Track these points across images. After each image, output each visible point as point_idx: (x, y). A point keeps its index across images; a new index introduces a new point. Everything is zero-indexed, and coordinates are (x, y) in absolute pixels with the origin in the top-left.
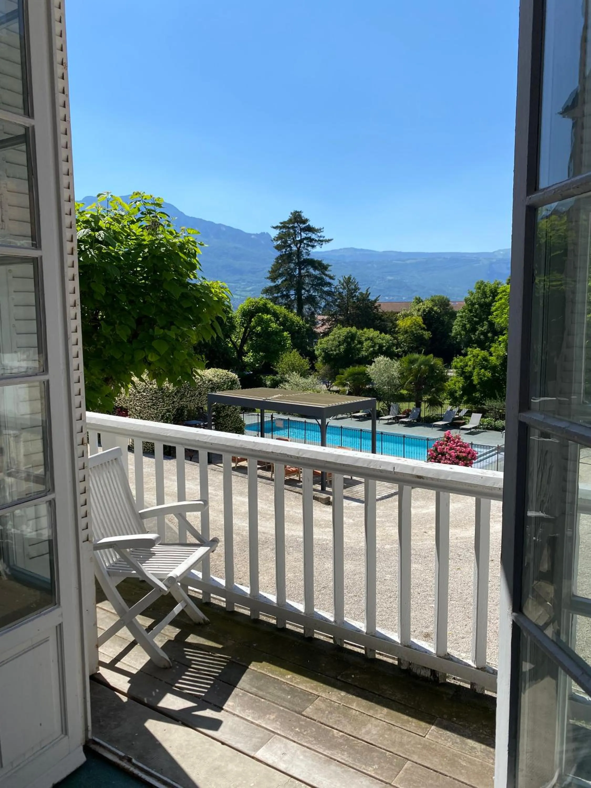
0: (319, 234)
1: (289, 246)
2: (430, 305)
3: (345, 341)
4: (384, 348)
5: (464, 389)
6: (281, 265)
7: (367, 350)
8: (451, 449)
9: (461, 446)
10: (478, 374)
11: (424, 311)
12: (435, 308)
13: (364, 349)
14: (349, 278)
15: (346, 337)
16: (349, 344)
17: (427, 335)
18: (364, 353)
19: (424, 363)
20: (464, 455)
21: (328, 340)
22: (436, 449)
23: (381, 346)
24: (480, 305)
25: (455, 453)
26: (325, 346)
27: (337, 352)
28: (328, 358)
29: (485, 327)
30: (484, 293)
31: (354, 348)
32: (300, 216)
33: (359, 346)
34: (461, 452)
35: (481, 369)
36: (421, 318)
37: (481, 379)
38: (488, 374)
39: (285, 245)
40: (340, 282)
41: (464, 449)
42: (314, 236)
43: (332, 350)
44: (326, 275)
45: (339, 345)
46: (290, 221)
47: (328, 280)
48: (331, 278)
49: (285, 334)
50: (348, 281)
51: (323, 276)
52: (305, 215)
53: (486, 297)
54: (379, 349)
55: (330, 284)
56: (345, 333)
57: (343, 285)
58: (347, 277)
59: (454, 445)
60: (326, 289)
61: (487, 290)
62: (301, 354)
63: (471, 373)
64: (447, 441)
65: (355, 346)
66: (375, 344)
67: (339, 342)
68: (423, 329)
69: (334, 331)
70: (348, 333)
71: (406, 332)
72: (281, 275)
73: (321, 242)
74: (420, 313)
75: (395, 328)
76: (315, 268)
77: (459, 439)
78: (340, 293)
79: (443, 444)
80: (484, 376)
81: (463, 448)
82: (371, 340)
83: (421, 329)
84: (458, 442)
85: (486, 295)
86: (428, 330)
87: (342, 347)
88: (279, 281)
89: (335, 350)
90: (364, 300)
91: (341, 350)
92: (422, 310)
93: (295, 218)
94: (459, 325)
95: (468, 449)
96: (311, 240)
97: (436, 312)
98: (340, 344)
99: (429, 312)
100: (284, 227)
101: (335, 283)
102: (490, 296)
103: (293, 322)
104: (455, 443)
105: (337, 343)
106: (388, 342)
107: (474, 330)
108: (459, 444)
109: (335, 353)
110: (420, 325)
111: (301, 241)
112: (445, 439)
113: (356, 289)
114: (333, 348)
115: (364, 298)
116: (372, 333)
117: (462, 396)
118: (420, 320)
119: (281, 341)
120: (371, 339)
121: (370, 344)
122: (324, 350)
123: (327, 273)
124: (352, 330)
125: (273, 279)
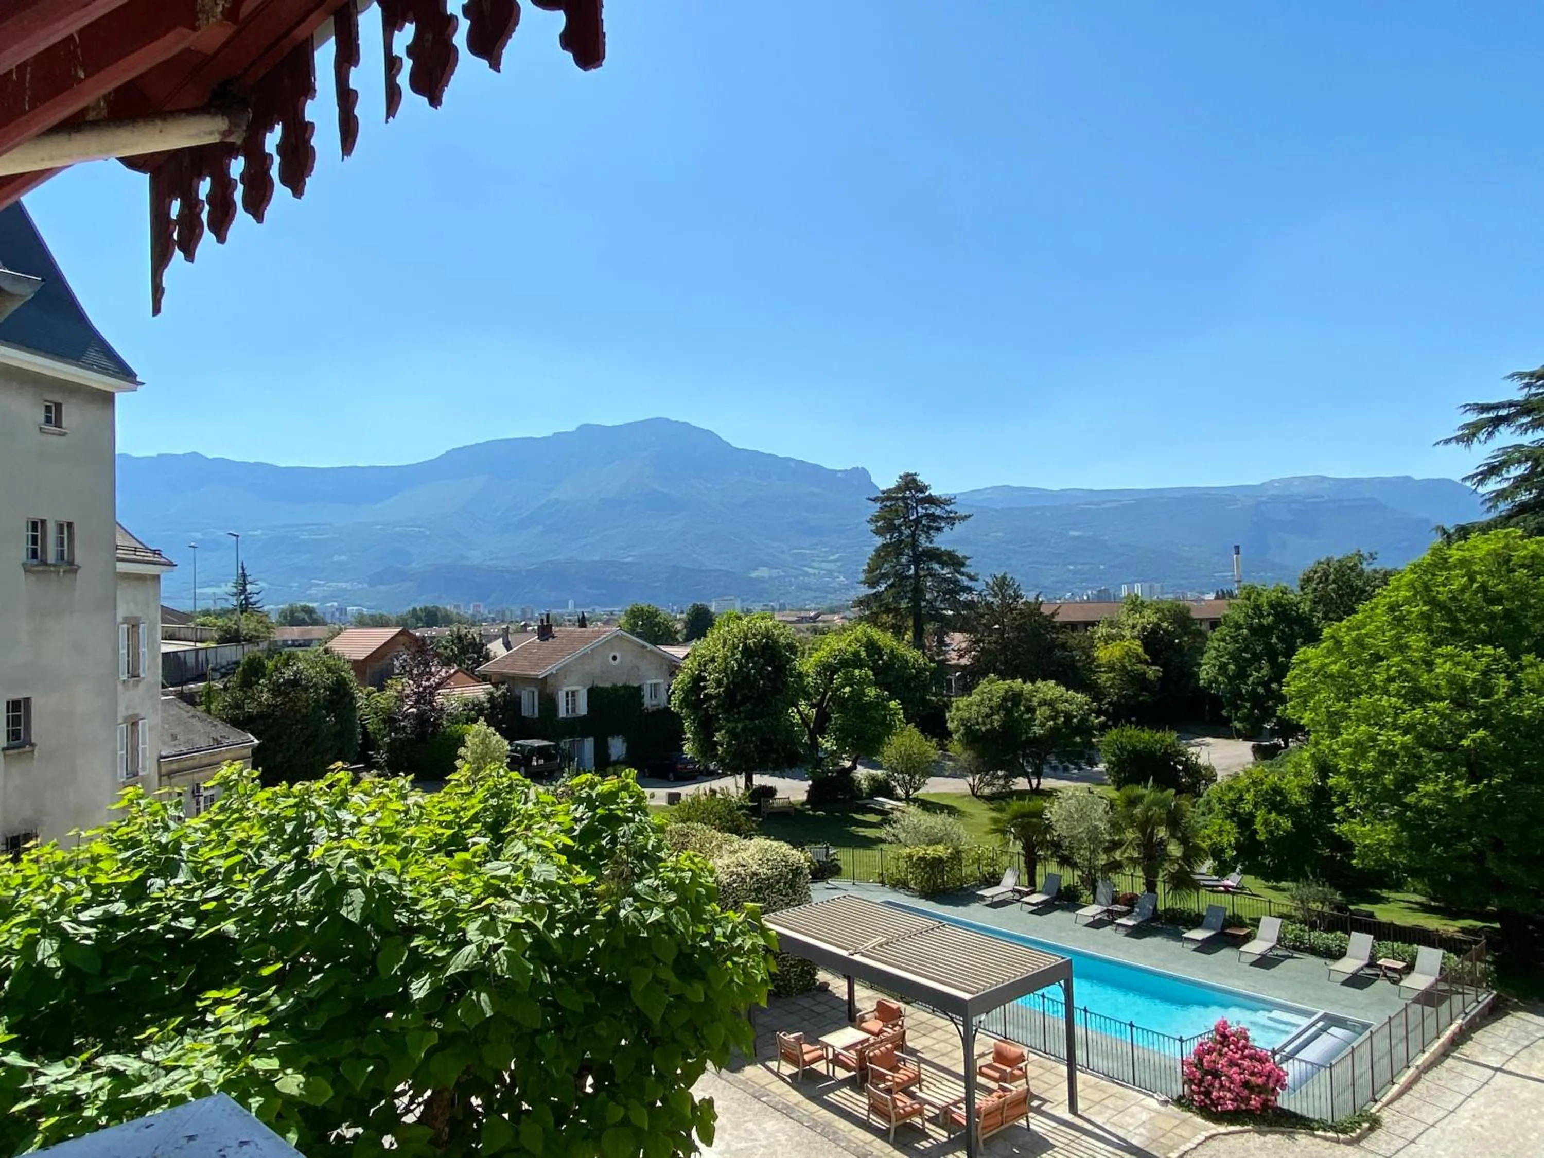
0: (948, 508)
1: (898, 528)
2: (1154, 619)
3: (1001, 706)
4: (1075, 720)
5: (1238, 847)
6: (884, 560)
7: (1042, 725)
8: (1232, 1063)
9: (1252, 1057)
10: (1266, 823)
11: (1144, 629)
12: (1165, 625)
13: (1037, 722)
14: (1004, 578)
15: (1004, 699)
16: (1009, 712)
17: (1153, 672)
18: (1037, 731)
19: (1155, 803)
20: (1260, 1081)
21: (971, 704)
22: (1201, 1060)
23: (1068, 717)
24: (1251, 628)
25: (1240, 1074)
26: (966, 715)
27: (989, 726)
28: (972, 738)
29: (1264, 672)
30: (1257, 608)
31: (1017, 721)
32: (914, 481)
33: (1027, 716)
34: (1252, 1074)
35: (1269, 812)
36: (1138, 642)
37: (1271, 832)
38: (1287, 824)
39: (890, 527)
40: (987, 583)
41: (1258, 1067)
42: (938, 512)
43: (978, 724)
44: (963, 574)
45: (992, 714)
46: (898, 489)
47: (966, 582)
48: (972, 578)
49: (893, 704)
50: (1002, 584)
51: (959, 577)
52: (922, 479)
53: (1261, 616)
54: (1065, 722)
55: (970, 590)
56: (1002, 692)
57: (992, 589)
58: (999, 576)
59: (1237, 1056)
60: (963, 597)
61: (1263, 600)
62: (922, 732)
63: (1252, 816)
64: (1221, 1043)
65: (1021, 716)
66: (1057, 712)
67: (991, 708)
68: (1145, 662)
69: (980, 687)
70: (1007, 692)
71: (1112, 668)
72: (884, 576)
73: (951, 520)
74: (1136, 633)
75: (1091, 663)
76: (944, 564)
77: (1247, 1039)
78: (987, 603)
79: (1214, 1050)
80: (1278, 825)
81: (1257, 1064)
82: (1050, 705)
83: (1141, 662)
84: (1245, 1047)
85: (1261, 611)
86: (1153, 664)
87: (996, 717)
88: (882, 588)
89: (984, 724)
90: (1032, 614)
91: (996, 724)
92: (1139, 628)
93: (907, 484)
94: (1214, 666)
95: (1268, 1066)
96: (933, 517)
97: (1166, 631)
98: (994, 711)
99: (1154, 631)
100: (889, 498)
101: (979, 586)
102: (1268, 615)
103: (907, 662)
104: (1238, 1049)
105: (987, 710)
106: (1081, 708)
107: (1242, 675)
108: (1247, 1052)
109: (983, 729)
110: (1138, 656)
111: (918, 521)
112: (1218, 1037)
113: (1017, 597)
114: (980, 720)
115: (1034, 609)
116: (1049, 689)
117: (1235, 860)
118: (1137, 646)
119: (885, 716)
120: (1050, 703)
121: (1048, 712)
122: (963, 721)
123: (962, 569)
124: (1014, 685)
125: (872, 585)
